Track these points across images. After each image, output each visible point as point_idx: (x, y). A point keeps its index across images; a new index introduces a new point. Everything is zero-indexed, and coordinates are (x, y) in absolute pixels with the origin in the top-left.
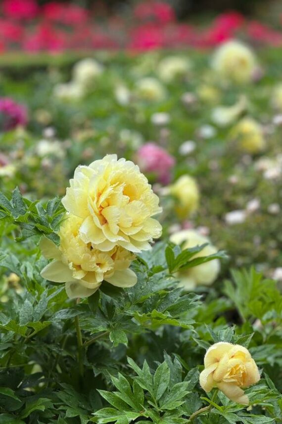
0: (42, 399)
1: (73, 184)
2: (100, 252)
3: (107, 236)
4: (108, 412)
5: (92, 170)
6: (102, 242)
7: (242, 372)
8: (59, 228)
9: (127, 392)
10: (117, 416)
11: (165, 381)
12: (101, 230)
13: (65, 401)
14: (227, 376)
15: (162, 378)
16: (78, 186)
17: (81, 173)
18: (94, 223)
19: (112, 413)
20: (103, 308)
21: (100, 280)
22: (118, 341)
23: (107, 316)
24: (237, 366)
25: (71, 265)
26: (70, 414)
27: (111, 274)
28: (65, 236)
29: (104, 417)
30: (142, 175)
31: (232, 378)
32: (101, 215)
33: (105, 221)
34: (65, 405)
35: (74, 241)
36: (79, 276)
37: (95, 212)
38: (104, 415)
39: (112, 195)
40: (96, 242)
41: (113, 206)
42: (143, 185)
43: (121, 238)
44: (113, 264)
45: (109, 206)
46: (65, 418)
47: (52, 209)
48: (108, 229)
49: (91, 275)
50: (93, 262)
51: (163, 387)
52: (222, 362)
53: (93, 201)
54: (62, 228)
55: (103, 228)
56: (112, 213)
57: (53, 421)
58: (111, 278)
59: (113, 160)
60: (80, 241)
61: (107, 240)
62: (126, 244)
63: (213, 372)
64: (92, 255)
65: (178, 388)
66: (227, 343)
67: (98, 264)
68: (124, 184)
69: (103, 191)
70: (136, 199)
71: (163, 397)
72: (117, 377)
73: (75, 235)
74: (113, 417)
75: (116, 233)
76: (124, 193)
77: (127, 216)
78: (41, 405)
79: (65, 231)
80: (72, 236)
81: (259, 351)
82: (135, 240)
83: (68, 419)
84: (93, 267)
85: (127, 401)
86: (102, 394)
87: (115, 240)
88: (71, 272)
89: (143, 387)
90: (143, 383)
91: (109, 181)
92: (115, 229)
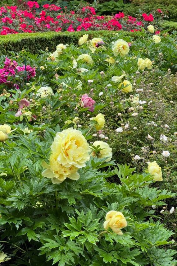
0: (41, 222)
1: (55, 140)
2: (65, 167)
3: (68, 161)
4: (67, 232)
5: (62, 134)
6: (66, 164)
7: (120, 223)
8: (49, 157)
9: (75, 223)
10: (70, 234)
11: (90, 218)
12: (66, 159)
13: (50, 222)
14: (114, 224)
15: (89, 217)
16: (57, 141)
17: (58, 136)
18: (63, 156)
19: (69, 233)
20: (66, 187)
21: (65, 178)
22: (72, 202)
23: (68, 190)
24: (119, 220)
25: (54, 172)
26: (52, 228)
27: (70, 176)
28: (52, 160)
29: (65, 234)
30: (83, 136)
31: (117, 225)
32: (66, 152)
33: (67, 155)
34: (50, 224)
35: (55, 162)
36: (57, 176)
37: (64, 151)
38: (66, 233)
39: (71, 145)
40: (64, 164)
41: (71, 150)
42: (83, 140)
43: (74, 163)
44: (71, 172)
45: (69, 149)
46: (50, 230)
47: (46, 147)
48: (69, 158)
49: (61, 176)
50: (63, 171)
51: (89, 221)
52: (112, 218)
53: (63, 147)
54: (51, 157)
55: (67, 158)
56: (70, 152)
57: (45, 231)
58: (70, 177)
59: (71, 130)
60: (58, 163)
61: (68, 163)
62: (76, 164)
63: (109, 222)
64: (63, 168)
65: (95, 221)
66: (115, 211)
67: (64, 172)
68: (75, 140)
69: (67, 142)
70: (80, 146)
71: (89, 225)
72: (71, 217)
73: (56, 160)
74: (69, 234)
75: (72, 160)
76: (75, 144)
77: (76, 154)
78: (41, 225)
79: (51, 158)
80: (54, 160)
81: (127, 200)
82: (80, 163)
83: (51, 230)
84: (62, 173)
85: (75, 227)
86: (65, 224)
87: (71, 163)
88: (54, 175)
89: (81, 222)
90: (81, 220)
91: (70, 139)
92: (71, 159)
